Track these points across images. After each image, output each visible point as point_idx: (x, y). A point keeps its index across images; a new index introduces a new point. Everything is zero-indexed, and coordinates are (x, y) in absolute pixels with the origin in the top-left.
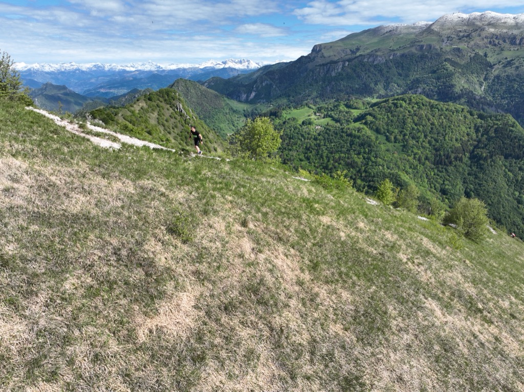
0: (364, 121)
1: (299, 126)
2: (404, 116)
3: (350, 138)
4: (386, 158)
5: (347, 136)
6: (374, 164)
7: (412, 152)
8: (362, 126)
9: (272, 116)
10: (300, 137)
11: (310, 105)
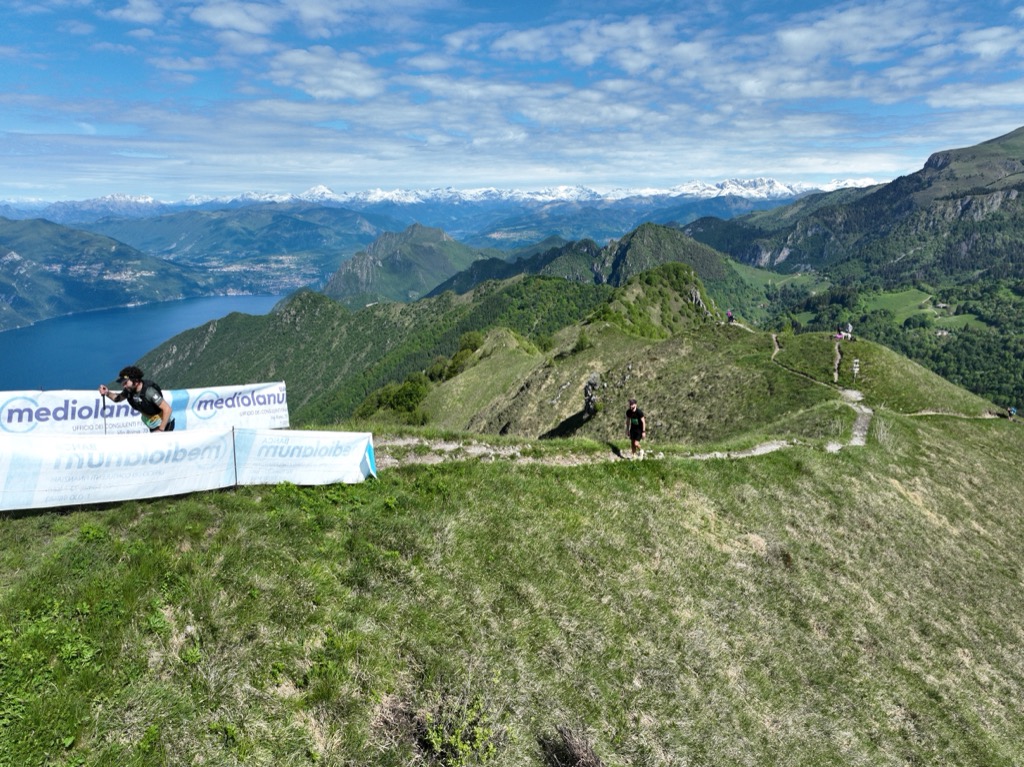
1: (898, 330)
5: (1015, 356)
9: (835, 305)
11: (923, 285)
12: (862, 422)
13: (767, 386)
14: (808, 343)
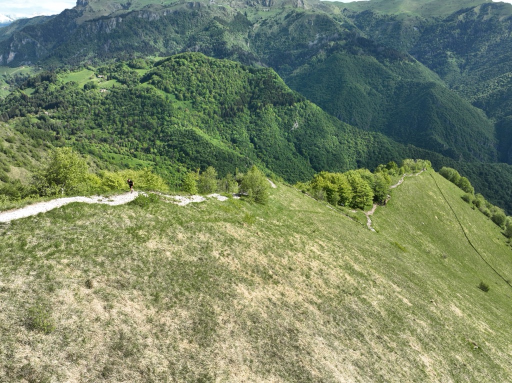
0: (151, 81)
1: (81, 91)
2: (188, 74)
3: (140, 100)
4: (179, 117)
5: (137, 97)
6: (169, 123)
7: (202, 107)
8: (150, 86)
9: (44, 82)
10: (86, 103)
11: (90, 67)
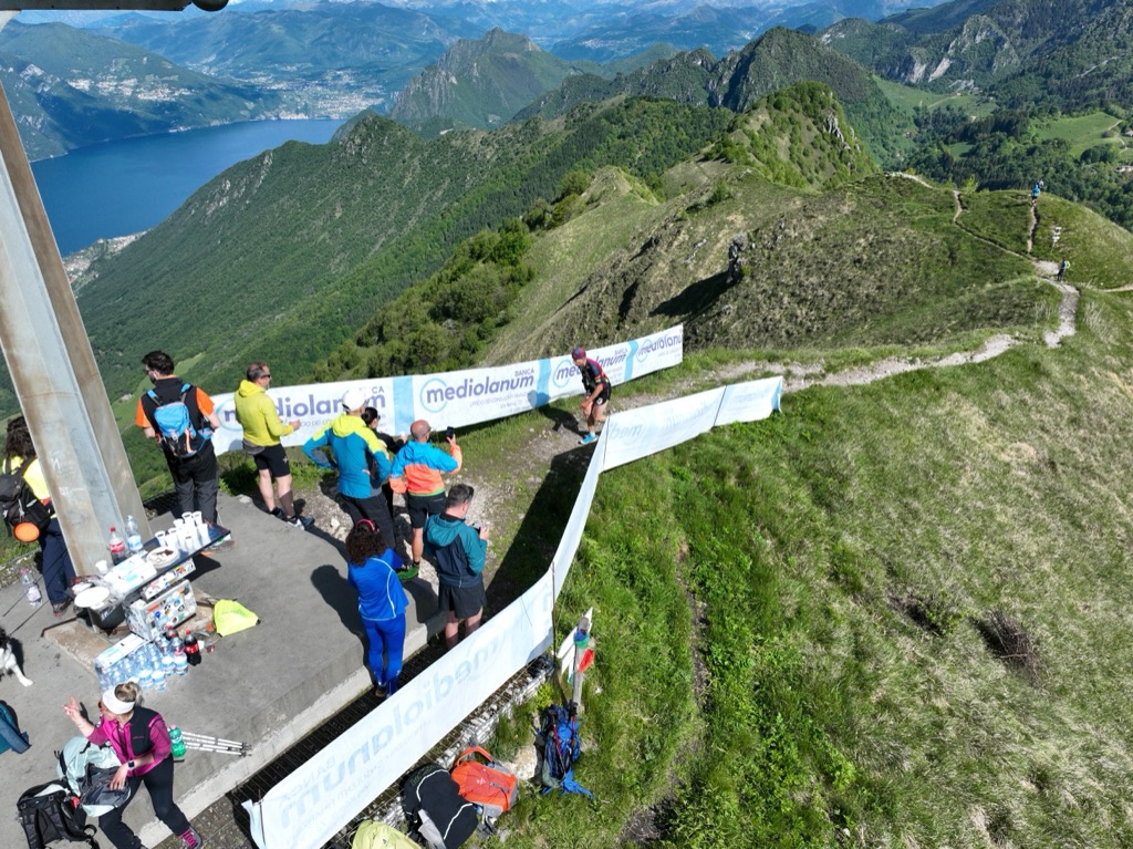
1: (1072, 164)
9: (998, 133)
10: (1070, 193)
11: (1113, 107)
12: (1068, 305)
13: (949, 253)
14: (998, 204)
